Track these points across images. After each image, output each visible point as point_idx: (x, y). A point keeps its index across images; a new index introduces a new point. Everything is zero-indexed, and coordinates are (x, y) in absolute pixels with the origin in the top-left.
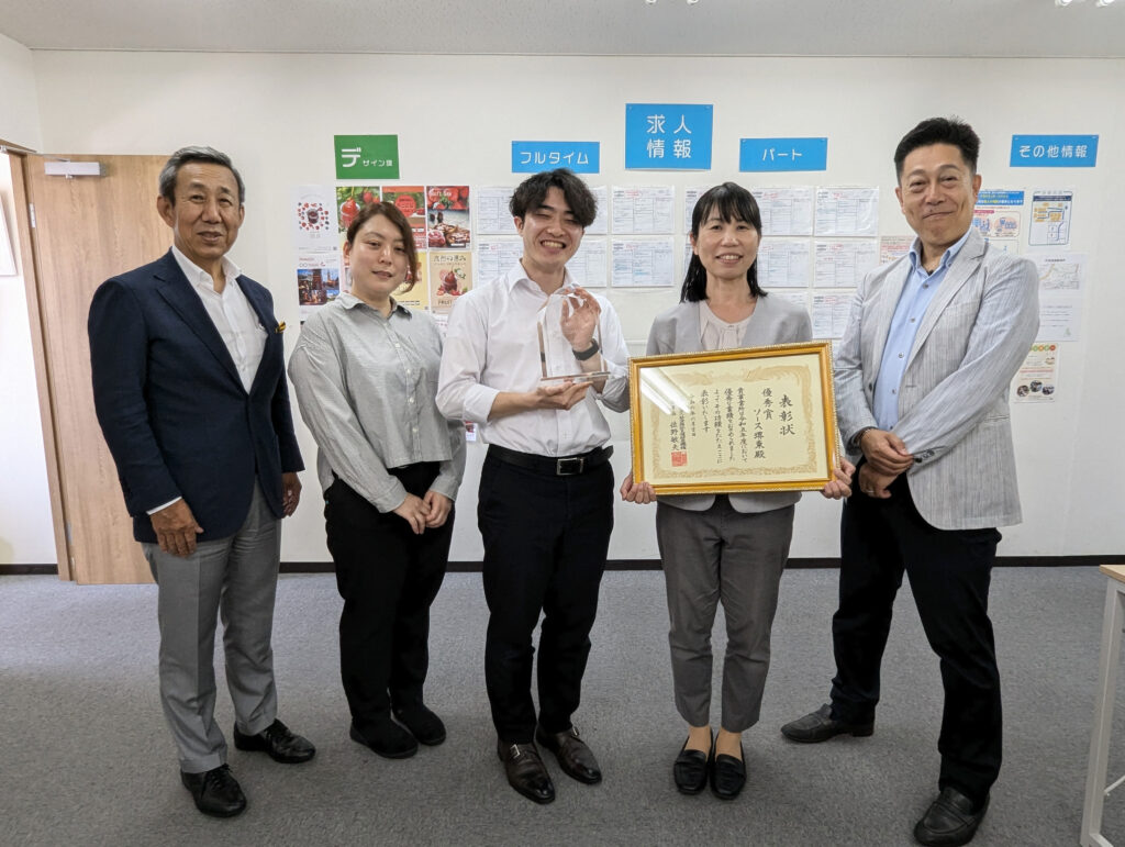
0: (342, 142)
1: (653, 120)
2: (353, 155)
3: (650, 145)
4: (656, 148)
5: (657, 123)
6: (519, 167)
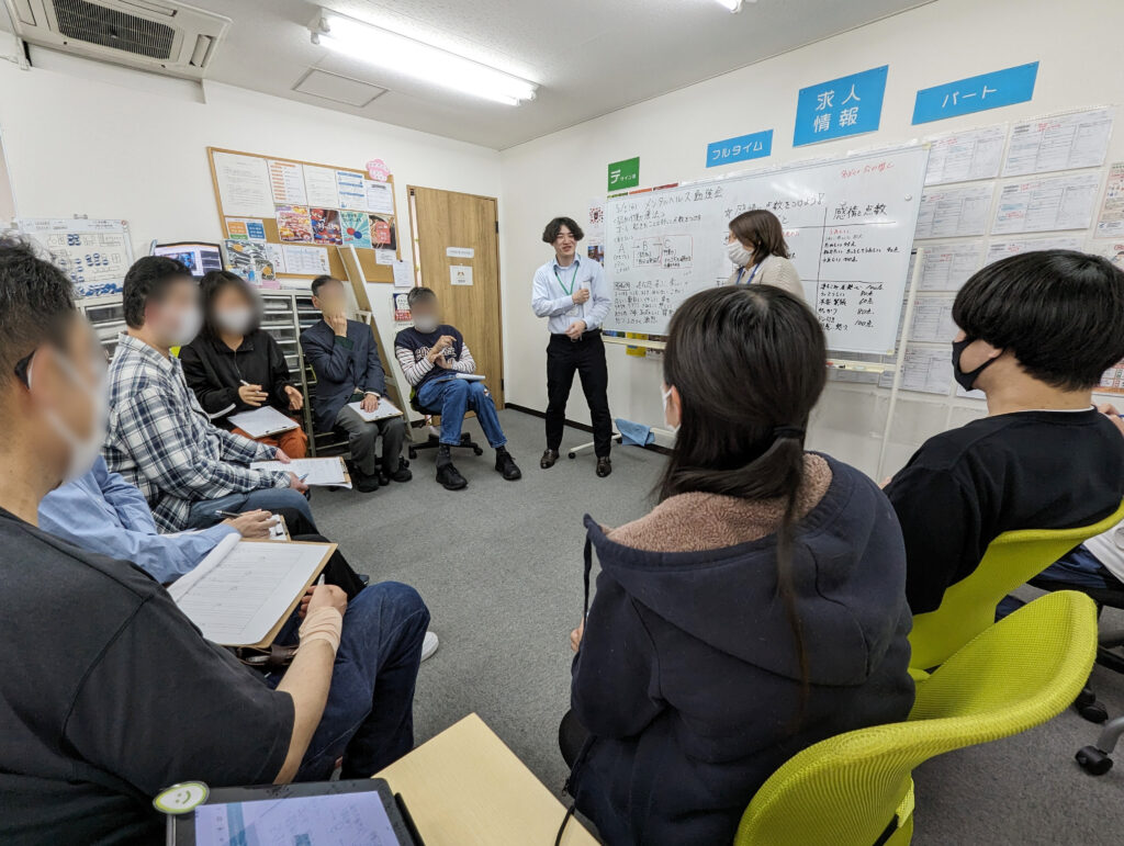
0: (612, 167)
1: (823, 98)
2: (616, 175)
3: (816, 122)
4: (822, 122)
5: (826, 99)
6: (711, 162)
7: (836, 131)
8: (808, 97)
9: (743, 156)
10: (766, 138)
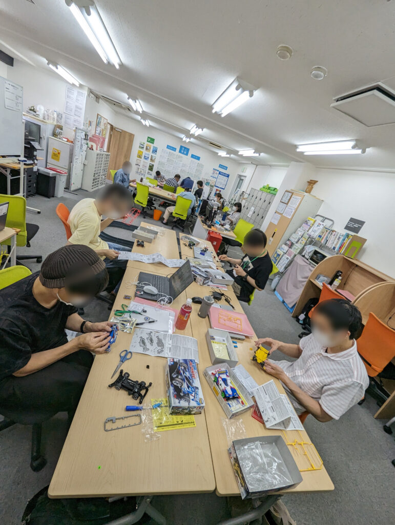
0: (149, 137)
3: (182, 151)
6: (167, 148)
7: (183, 153)
8: (181, 147)
9: (172, 150)
10: (176, 149)
